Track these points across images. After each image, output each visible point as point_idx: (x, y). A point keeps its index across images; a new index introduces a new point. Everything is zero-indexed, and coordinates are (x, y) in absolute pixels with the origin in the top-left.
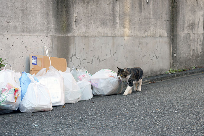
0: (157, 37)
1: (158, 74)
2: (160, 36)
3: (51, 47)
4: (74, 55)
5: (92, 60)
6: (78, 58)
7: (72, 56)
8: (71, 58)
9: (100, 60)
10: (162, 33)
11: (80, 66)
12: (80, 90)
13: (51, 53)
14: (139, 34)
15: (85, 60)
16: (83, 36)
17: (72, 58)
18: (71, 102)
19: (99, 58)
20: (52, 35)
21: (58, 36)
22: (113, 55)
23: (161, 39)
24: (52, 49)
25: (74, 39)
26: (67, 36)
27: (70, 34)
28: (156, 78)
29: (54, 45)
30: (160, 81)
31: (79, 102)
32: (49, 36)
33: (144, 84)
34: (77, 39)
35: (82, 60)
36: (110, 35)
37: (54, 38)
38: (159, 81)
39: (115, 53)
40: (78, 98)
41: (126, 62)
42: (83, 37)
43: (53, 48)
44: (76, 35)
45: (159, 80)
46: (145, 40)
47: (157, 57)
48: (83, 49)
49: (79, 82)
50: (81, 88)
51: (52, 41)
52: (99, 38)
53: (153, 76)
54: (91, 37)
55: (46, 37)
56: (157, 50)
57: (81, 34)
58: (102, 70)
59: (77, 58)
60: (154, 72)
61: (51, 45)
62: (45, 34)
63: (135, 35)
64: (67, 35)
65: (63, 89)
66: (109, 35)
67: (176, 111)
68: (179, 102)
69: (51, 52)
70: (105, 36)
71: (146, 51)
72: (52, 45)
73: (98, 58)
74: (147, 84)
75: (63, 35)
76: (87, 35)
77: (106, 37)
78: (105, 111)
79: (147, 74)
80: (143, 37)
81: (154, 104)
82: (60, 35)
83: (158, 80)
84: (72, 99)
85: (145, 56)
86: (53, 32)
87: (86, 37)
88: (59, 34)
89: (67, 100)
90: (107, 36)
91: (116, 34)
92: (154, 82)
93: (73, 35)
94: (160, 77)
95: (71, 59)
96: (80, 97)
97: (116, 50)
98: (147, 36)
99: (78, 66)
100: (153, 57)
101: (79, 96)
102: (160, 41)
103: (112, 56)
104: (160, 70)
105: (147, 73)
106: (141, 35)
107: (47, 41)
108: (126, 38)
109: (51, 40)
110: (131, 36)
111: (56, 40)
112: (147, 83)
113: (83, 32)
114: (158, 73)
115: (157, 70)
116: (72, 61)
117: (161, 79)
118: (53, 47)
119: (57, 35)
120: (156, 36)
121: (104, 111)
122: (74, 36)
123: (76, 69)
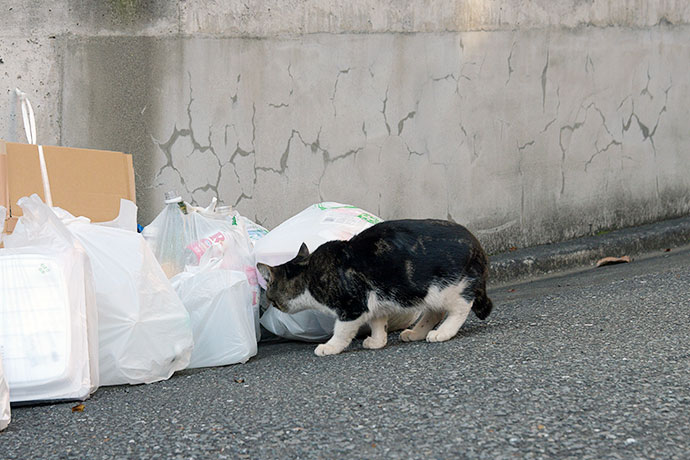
0: (647, 28)
1: (656, 215)
2: (665, 21)
3: (53, 97)
4: (184, 133)
5: (286, 155)
6: (203, 150)
7: (173, 139)
8: (167, 148)
9: (326, 154)
10: (673, 7)
11: (215, 189)
12: (183, 314)
13: (56, 125)
14: (543, 16)
15: (244, 154)
16: (228, 34)
17: (174, 148)
18: (134, 379)
19: (323, 145)
20: (57, 31)
21: (92, 39)
22: (401, 125)
23: (667, 38)
24: (61, 104)
25: (181, 50)
26: (145, 38)
27: (158, 28)
28: (636, 237)
29: (68, 84)
30: (662, 252)
31: (181, 379)
32: (42, 40)
33: (570, 271)
34: (195, 51)
35: (225, 159)
36: (379, 22)
37: (72, 48)
38: (654, 254)
39: (411, 115)
40: (170, 355)
41: (473, 160)
42: (230, 38)
43: (66, 102)
44: (191, 28)
45: (656, 248)
46: (577, 44)
47: (645, 130)
48: (235, 99)
49: (190, 271)
50: (191, 308)
51: (60, 66)
52: (318, 42)
53: (627, 226)
54: (276, 38)
55: (25, 46)
56: (645, 91)
57: (222, 26)
58: (312, 211)
59: (197, 146)
60: (633, 206)
61: (56, 86)
62: (17, 31)
63: (522, 19)
64: (139, 34)
65: (82, 315)
66: (375, 27)
67: (630, 441)
68: (672, 384)
69: (55, 119)
70: (353, 32)
71: (585, 99)
72: (62, 83)
73: (315, 146)
74: (584, 268)
75: (117, 33)
76: (252, 27)
77: (356, 37)
78: (262, 438)
79: (589, 219)
80: (565, 28)
81: (537, 391)
82: (104, 33)
83: (648, 245)
84: (141, 365)
85: (577, 126)
86: (61, 18)
87: (245, 37)
88: (98, 28)
89: (115, 366)
90: (364, 33)
91: (417, 22)
92: (626, 258)
93: (176, 32)
94: (658, 232)
95: (169, 156)
96: (185, 351)
97: (417, 103)
98: (591, 24)
99: (205, 189)
100: (626, 128)
101: (178, 349)
102: (661, 47)
103: (395, 129)
104: (663, 197)
105: (594, 210)
106: (556, 22)
107: (33, 67)
108: (471, 39)
109: (53, 62)
110: (500, 26)
111: (81, 61)
112: (585, 262)
113: (231, 16)
114: (656, 211)
115: (647, 197)
116: (170, 164)
117: (666, 243)
118: (67, 94)
119: (85, 31)
120: (639, 23)
121: (259, 434)
122: (180, 37)
123: (181, 204)
